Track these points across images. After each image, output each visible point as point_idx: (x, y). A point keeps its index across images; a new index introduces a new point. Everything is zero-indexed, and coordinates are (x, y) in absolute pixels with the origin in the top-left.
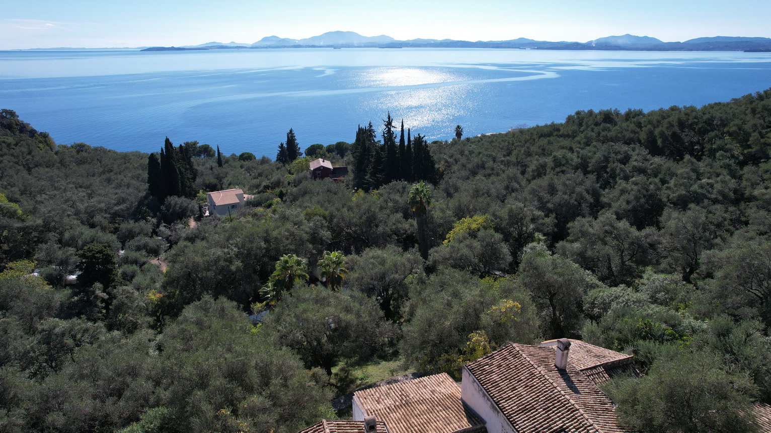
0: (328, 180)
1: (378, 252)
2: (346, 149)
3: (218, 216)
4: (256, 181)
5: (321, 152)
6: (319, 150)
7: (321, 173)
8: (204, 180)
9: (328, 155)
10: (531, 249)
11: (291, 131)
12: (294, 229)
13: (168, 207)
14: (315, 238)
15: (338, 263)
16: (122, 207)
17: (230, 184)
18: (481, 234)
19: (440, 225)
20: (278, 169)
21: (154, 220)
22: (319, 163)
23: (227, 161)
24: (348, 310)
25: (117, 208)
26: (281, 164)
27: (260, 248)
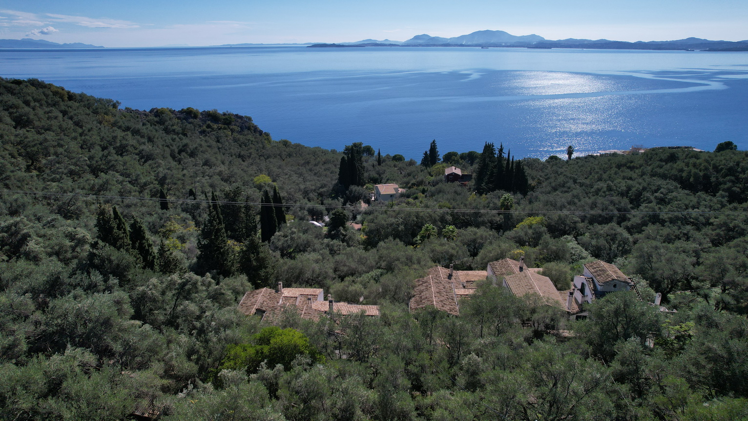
0: (457, 183)
1: (474, 229)
2: (476, 157)
3: (383, 201)
4: (405, 180)
5: (456, 159)
6: (454, 157)
7: (453, 177)
8: (369, 174)
9: (461, 162)
10: (565, 238)
12: (432, 213)
13: (351, 192)
14: (442, 219)
15: (453, 232)
16: (325, 189)
17: (388, 180)
18: (535, 227)
19: (516, 219)
20: (422, 171)
21: (342, 200)
22: (452, 170)
23: (384, 161)
24: (453, 249)
25: (321, 190)
26: (424, 167)
27: (414, 221)
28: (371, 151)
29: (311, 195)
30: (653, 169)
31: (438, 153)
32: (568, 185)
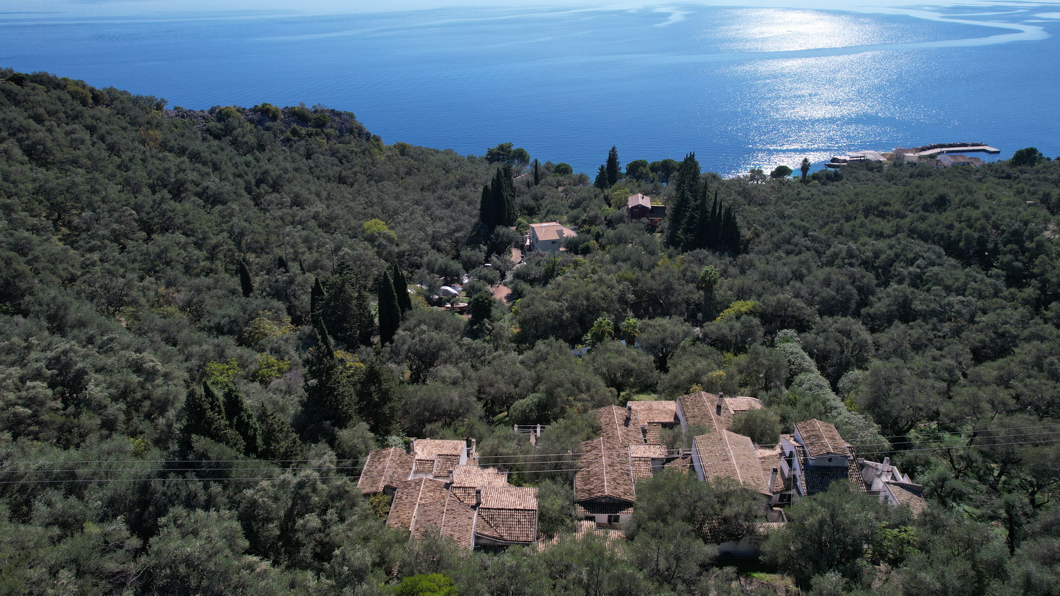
1: (664, 321)
2: (674, 168)
4: (574, 213)
5: (643, 170)
6: (641, 168)
7: (639, 212)
8: (522, 199)
10: (784, 334)
11: (614, 149)
12: (607, 291)
13: (498, 236)
14: (622, 300)
15: (634, 327)
16: (461, 233)
18: (744, 318)
19: (721, 303)
20: (596, 195)
21: (485, 248)
22: (638, 199)
23: (543, 175)
24: (634, 360)
25: (457, 235)
26: (599, 190)
27: (583, 305)
28: (525, 156)
29: (443, 244)
30: (912, 223)
31: (620, 166)
32: (795, 240)
